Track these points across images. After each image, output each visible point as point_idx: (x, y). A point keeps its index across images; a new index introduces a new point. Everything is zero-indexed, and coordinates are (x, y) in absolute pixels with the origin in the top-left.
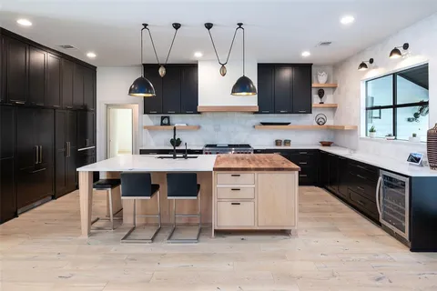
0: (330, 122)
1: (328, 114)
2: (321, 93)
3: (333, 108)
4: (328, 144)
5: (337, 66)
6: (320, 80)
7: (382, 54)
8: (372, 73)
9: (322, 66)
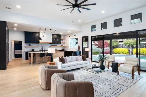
0: (63, 46)
1: (63, 44)
2: (62, 40)
3: (64, 43)
4: (63, 49)
5: (65, 36)
6: (62, 38)
7: (72, 36)
8: (71, 38)
9: (62, 35)
